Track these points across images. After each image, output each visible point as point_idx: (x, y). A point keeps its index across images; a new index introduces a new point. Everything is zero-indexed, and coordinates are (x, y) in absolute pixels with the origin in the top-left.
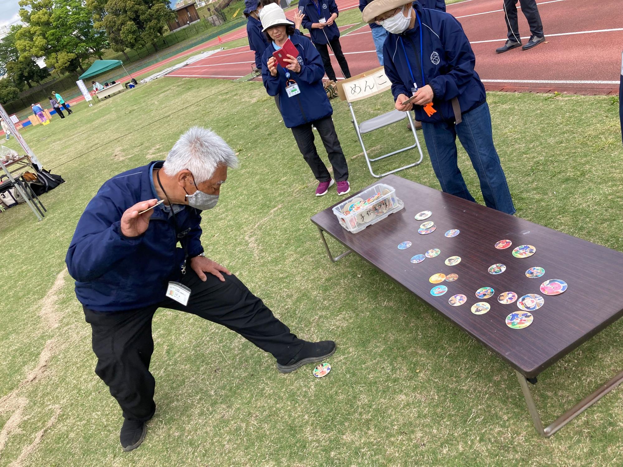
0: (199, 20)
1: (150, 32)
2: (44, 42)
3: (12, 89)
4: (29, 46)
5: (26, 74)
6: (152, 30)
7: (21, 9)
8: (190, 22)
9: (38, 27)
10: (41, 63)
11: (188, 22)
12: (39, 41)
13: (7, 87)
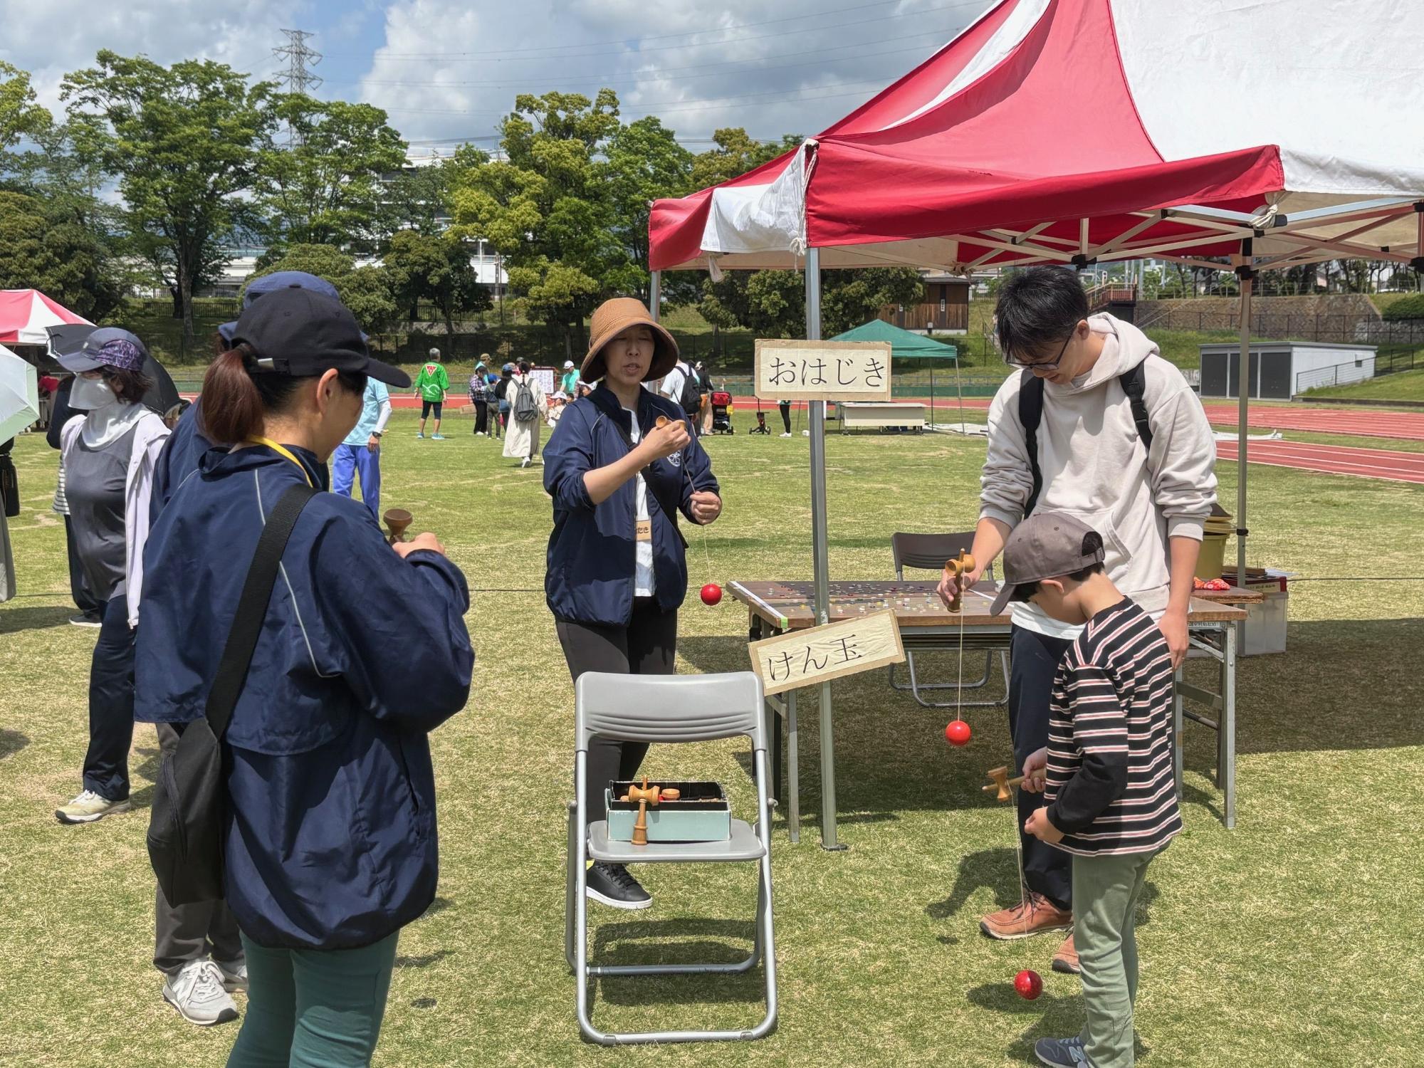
0: (963, 332)
1: (832, 309)
2: (536, 220)
3: (379, 300)
4: (489, 212)
5: (434, 280)
6: (840, 305)
7: (513, 115)
8: (935, 328)
9: (540, 178)
10: (486, 271)
11: (930, 325)
12: (524, 210)
13: (370, 290)
